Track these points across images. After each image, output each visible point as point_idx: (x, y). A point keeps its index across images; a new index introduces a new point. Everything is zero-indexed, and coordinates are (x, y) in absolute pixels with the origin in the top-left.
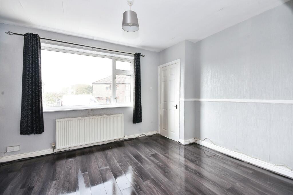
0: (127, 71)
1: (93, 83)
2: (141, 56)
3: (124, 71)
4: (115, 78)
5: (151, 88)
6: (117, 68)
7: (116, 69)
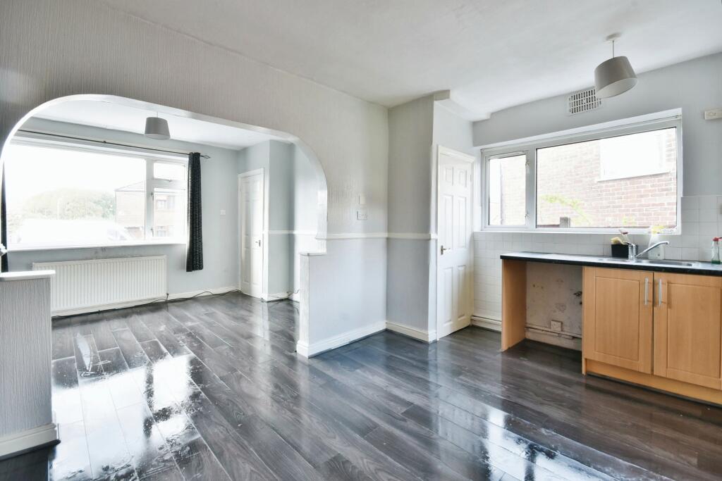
0: (176, 181)
1: (117, 190)
2: (201, 158)
3: (170, 181)
4: (152, 194)
5: (223, 212)
6: (156, 176)
7: (153, 179)
